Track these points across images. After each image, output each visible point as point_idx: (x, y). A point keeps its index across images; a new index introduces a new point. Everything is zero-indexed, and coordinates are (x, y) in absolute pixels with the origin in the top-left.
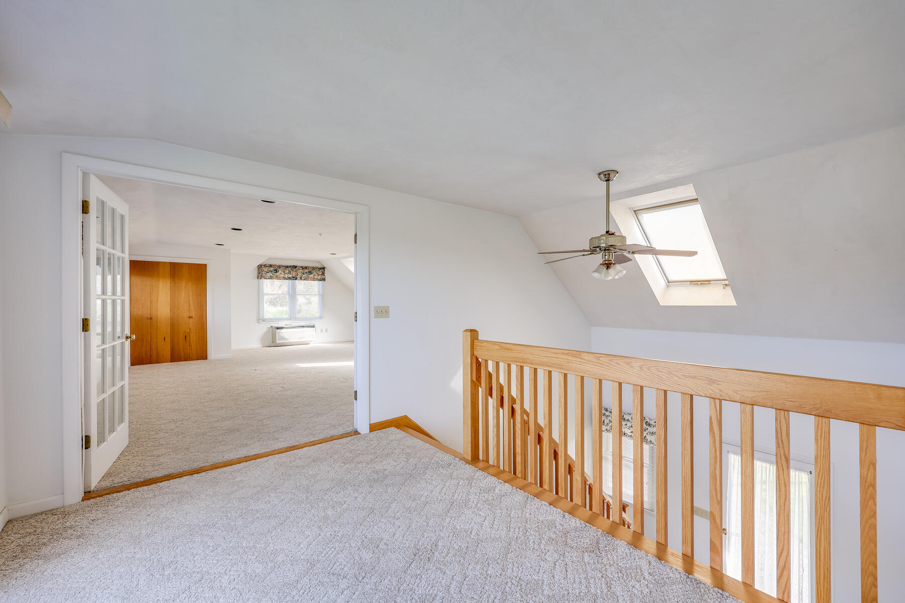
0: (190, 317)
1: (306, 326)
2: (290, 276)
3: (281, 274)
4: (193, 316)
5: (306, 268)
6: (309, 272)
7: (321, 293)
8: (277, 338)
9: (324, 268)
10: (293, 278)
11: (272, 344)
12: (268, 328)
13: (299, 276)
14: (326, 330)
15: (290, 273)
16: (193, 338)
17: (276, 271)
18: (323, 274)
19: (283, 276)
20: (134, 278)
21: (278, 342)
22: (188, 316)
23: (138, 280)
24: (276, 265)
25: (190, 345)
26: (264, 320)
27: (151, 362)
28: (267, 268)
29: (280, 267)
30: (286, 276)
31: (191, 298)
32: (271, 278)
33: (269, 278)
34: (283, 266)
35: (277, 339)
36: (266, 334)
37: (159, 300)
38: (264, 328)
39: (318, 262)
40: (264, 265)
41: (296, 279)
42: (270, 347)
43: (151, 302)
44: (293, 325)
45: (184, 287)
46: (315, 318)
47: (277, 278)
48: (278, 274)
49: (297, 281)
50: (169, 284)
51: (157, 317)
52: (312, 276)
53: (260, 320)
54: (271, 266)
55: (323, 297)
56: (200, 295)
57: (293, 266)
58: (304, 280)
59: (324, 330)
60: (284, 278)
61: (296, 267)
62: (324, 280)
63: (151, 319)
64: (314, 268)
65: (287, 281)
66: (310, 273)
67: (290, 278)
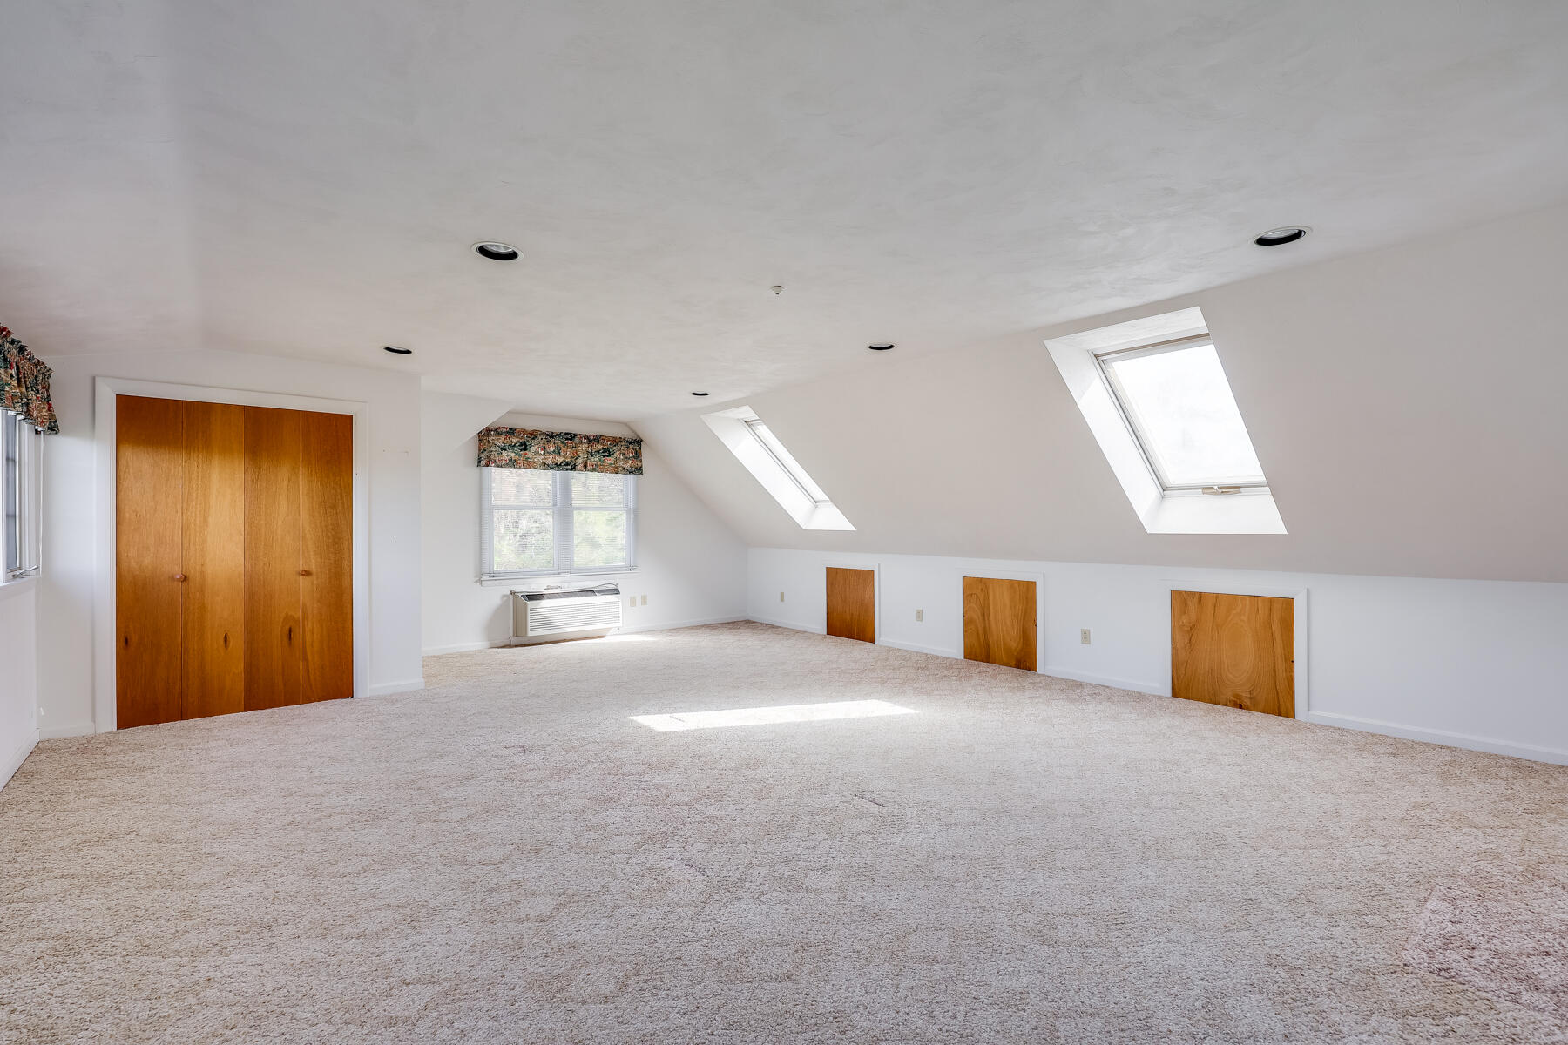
0: (307, 573)
1: (599, 591)
2: (560, 460)
3: (537, 453)
4: (313, 567)
5: (598, 439)
6: (605, 451)
7: (630, 505)
8: (529, 624)
9: (639, 442)
10: (567, 464)
11: (514, 640)
12: (504, 596)
13: (580, 460)
14: (644, 600)
15: (558, 451)
16: (312, 635)
17: (525, 446)
18: (638, 455)
19: (541, 458)
20: (129, 454)
21: (530, 634)
22: (298, 569)
23: (142, 461)
24: (524, 431)
25: (304, 657)
26: (493, 576)
27: (183, 715)
28: (503, 438)
29: (533, 434)
30: (550, 459)
31: (305, 515)
32: (513, 463)
33: (507, 465)
34: (544, 434)
35: (529, 628)
36: (498, 612)
37: (211, 520)
38: (493, 596)
39: (626, 424)
40: (496, 430)
41: (573, 468)
42: (509, 646)
43: (185, 528)
44: (567, 587)
45: (285, 483)
46: (617, 570)
47: (529, 465)
48: (529, 454)
49: (573, 473)
50: (240, 475)
51: (203, 573)
52: (611, 460)
53: (484, 575)
54: (512, 432)
55: (636, 516)
56: (333, 507)
57: (566, 434)
58: (594, 470)
59: (639, 601)
60: (545, 466)
61: (572, 436)
62: (638, 470)
63: (185, 579)
64: (615, 441)
65: (549, 473)
66: (607, 452)
67: (558, 466)
